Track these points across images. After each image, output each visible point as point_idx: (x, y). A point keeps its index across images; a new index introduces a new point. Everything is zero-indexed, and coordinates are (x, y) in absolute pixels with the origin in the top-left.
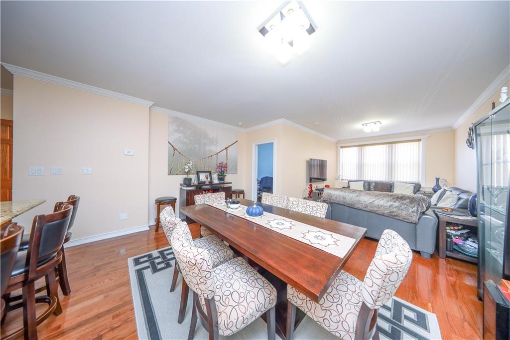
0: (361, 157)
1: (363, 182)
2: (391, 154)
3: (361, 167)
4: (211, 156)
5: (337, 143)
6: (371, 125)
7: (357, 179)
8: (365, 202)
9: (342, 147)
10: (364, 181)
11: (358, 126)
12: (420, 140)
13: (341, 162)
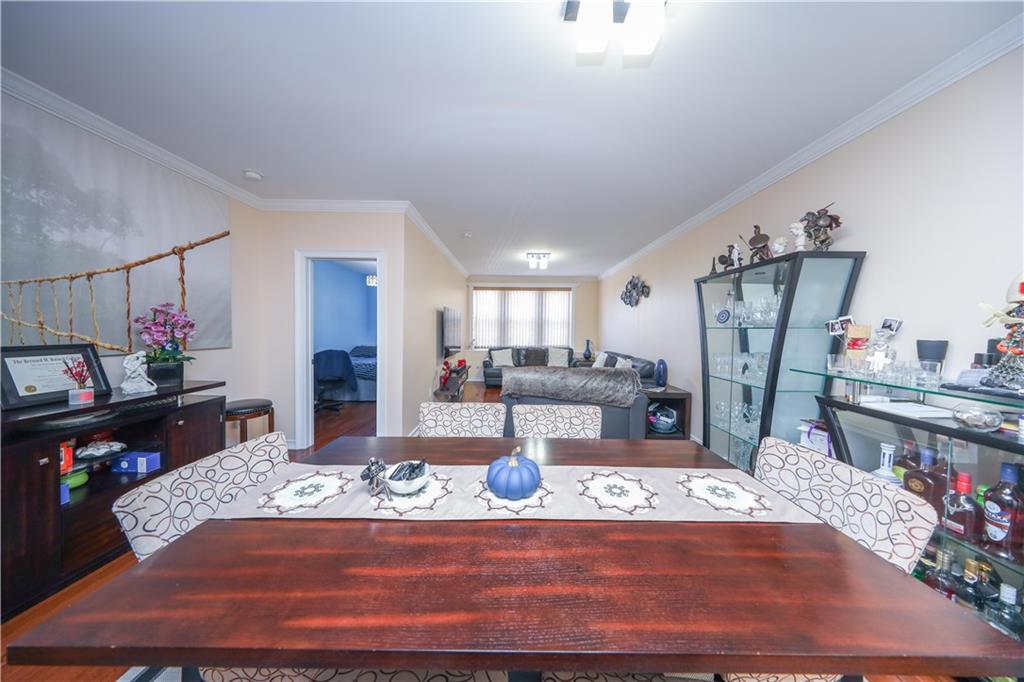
0: (503, 306)
1: (510, 350)
2: (541, 305)
3: (503, 325)
4: (90, 276)
5: (468, 280)
6: (539, 258)
7: (499, 345)
8: (574, 387)
9: (475, 288)
10: (513, 348)
11: (521, 256)
12: (569, 289)
13: (474, 316)
